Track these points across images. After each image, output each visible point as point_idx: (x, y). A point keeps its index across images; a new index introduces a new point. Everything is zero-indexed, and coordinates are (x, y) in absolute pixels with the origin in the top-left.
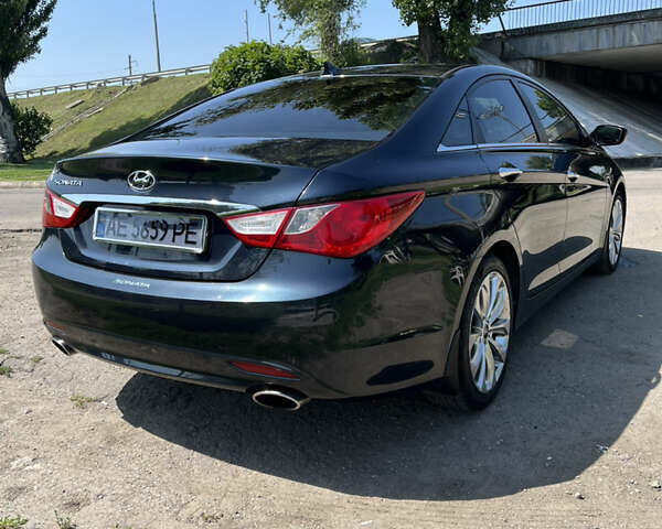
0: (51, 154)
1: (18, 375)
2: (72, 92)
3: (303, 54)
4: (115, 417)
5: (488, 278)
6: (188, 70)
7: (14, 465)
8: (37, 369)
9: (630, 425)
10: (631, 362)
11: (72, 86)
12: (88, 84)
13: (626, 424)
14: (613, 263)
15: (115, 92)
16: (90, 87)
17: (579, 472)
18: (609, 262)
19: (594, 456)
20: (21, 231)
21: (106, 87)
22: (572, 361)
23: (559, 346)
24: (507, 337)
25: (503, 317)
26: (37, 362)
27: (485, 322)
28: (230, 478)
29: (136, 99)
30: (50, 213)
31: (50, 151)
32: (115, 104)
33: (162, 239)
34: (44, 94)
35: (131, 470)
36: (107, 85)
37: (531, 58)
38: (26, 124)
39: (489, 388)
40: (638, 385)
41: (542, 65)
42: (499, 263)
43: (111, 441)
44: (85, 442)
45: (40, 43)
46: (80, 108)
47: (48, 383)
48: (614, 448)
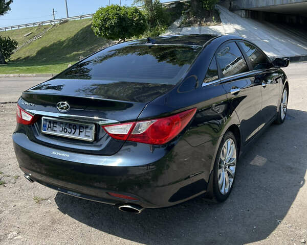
0: (18, 59)
1: (8, 185)
2: (27, 28)
3: (136, 11)
4: (55, 208)
5: (226, 142)
6: (82, 17)
7: (9, 236)
8: (17, 182)
9: (291, 208)
10: (291, 173)
11: (26, 25)
12: (34, 24)
13: (289, 208)
14: (283, 119)
15: (47, 28)
16: (35, 25)
17: (268, 235)
18: (281, 119)
19: (275, 226)
20: (6, 103)
21: (42, 26)
22: (264, 173)
23: (258, 164)
24: (235, 166)
25: (233, 157)
26: (17, 178)
27: (225, 162)
28: (109, 242)
29: (58, 31)
30: (20, 116)
31: (18, 57)
32: (48, 34)
33: (74, 134)
34: (13, 29)
35: (63, 238)
36: (43, 24)
37: (243, 10)
38: (5, 45)
39: (227, 192)
40: (294, 186)
41: (248, 12)
42: (231, 134)
43: (54, 222)
44: (41, 223)
45: (10, 5)
46: (31, 36)
47: (22, 189)
48: (284, 221)
